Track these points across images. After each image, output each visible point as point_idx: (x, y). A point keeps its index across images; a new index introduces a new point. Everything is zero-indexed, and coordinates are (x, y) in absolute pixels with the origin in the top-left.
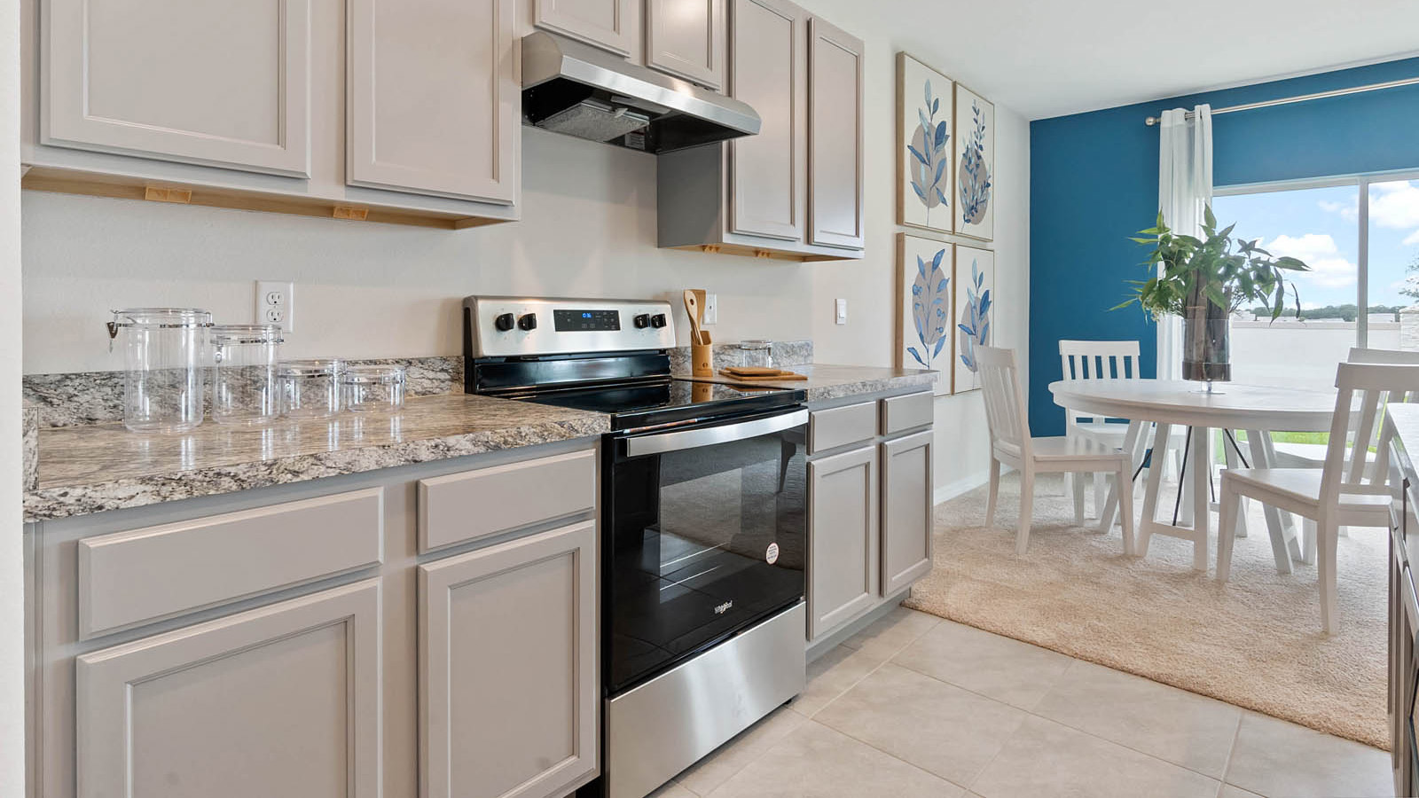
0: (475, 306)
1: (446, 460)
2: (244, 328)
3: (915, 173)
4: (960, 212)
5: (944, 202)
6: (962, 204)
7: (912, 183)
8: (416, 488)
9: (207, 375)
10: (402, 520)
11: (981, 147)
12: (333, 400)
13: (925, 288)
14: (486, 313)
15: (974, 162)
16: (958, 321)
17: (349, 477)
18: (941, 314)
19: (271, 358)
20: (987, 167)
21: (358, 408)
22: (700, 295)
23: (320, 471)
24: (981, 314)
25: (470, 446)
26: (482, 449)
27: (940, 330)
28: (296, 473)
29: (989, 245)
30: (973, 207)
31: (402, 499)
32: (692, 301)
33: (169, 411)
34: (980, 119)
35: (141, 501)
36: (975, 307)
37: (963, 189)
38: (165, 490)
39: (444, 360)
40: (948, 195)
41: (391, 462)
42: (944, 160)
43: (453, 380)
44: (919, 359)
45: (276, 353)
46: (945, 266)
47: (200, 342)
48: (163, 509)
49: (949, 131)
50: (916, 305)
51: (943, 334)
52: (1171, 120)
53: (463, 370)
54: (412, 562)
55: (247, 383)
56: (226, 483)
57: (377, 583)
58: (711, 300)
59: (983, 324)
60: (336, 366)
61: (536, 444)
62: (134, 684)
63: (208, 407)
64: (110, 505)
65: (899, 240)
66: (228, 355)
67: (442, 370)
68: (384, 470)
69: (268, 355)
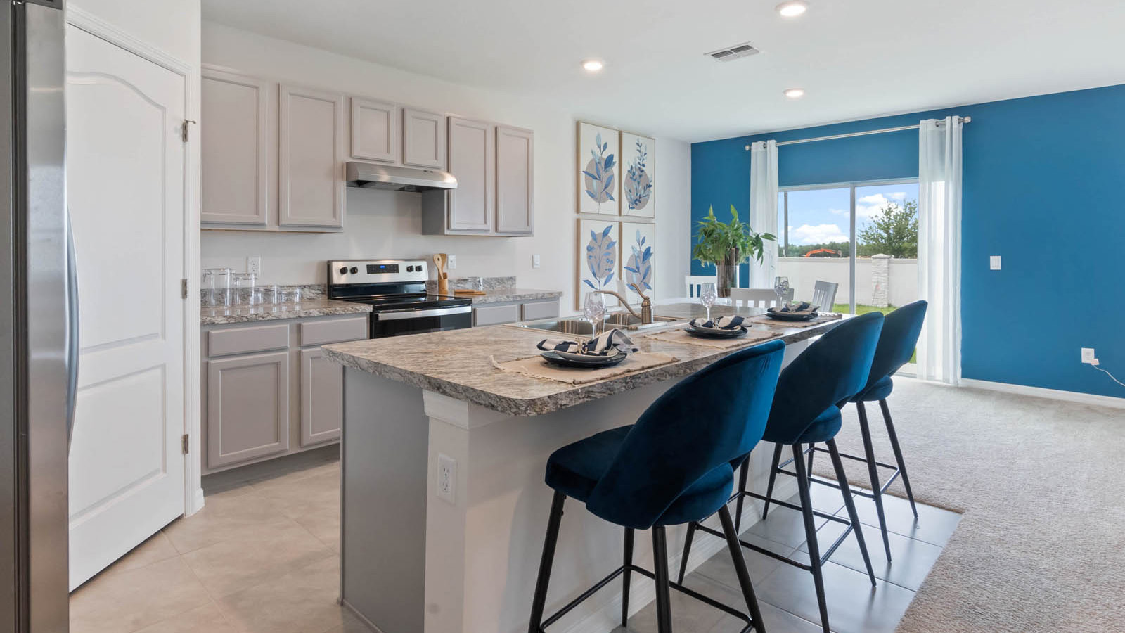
0: (331, 264)
1: (310, 317)
2: (244, 274)
3: (588, 185)
4: (625, 203)
5: (612, 199)
6: (628, 199)
7: (587, 191)
8: (299, 326)
9: (233, 290)
10: (295, 336)
11: (644, 165)
12: (274, 300)
13: (596, 246)
14: (337, 266)
15: (638, 174)
16: (624, 264)
17: (278, 320)
18: (611, 262)
19: (253, 285)
20: (649, 176)
21: (284, 303)
22: (444, 256)
23: (270, 318)
24: (643, 260)
25: (318, 313)
26: (322, 314)
27: (610, 270)
28: (263, 318)
29: (653, 221)
30: (637, 200)
31: (295, 329)
32: (439, 259)
33: (221, 303)
34: (643, 150)
35: (224, 322)
36: (638, 257)
37: (628, 191)
38: (229, 320)
39: (319, 285)
40: (615, 194)
41: (291, 317)
42: (611, 177)
43: (322, 294)
44: (592, 286)
45: (255, 283)
46: (613, 235)
47: (231, 279)
48: (228, 325)
49: (616, 159)
50: (590, 257)
51: (612, 272)
52: (756, 147)
53: (327, 289)
54: (299, 349)
55: (245, 294)
56: (245, 319)
57: (287, 353)
58: (451, 258)
59: (646, 265)
60: (275, 288)
61: (342, 314)
62: (222, 370)
63: (233, 299)
64: (216, 322)
65: (578, 222)
66: (239, 283)
67: (318, 290)
68: (289, 319)
69: (253, 284)
